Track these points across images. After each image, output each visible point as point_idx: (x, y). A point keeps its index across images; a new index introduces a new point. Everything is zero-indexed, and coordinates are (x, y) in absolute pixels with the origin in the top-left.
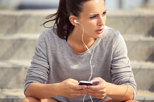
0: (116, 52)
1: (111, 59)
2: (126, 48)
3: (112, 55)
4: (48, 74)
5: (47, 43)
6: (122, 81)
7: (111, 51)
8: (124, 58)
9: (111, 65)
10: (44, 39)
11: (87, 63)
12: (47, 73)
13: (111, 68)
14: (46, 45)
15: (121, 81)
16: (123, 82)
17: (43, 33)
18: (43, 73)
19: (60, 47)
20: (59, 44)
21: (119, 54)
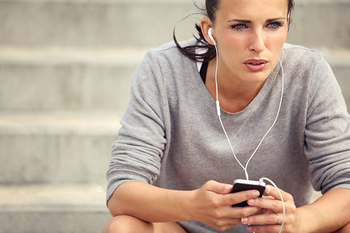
0: (316, 103)
1: (303, 121)
2: (340, 91)
3: (306, 110)
4: (162, 159)
5: (160, 82)
6: (332, 174)
7: (305, 102)
8: (337, 117)
9: (305, 136)
10: (150, 72)
11: (248, 135)
12: (160, 155)
13: (305, 143)
14: (157, 86)
15: (330, 173)
16: (335, 176)
17: (148, 58)
18: (151, 158)
19: (187, 92)
20: (185, 84)
21: (322, 107)
